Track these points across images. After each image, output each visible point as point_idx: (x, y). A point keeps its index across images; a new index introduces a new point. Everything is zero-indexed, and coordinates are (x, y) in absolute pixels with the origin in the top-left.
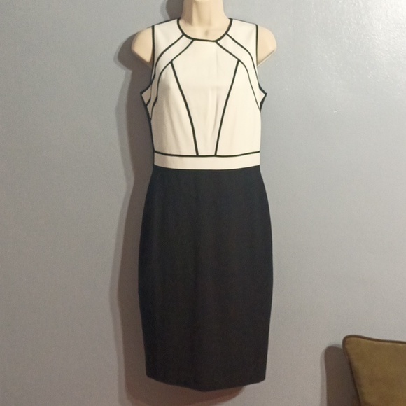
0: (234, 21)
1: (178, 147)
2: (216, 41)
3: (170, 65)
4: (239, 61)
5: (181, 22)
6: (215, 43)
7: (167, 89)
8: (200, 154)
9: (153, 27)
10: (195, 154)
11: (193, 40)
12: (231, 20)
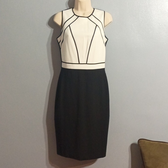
0: (95, 9)
1: (71, 60)
2: (88, 17)
3: (69, 27)
4: (97, 25)
5: (74, 9)
6: (87, 18)
7: (67, 36)
8: (80, 63)
9: (62, 11)
10: (78, 63)
11: (78, 16)
12: (94, 9)
